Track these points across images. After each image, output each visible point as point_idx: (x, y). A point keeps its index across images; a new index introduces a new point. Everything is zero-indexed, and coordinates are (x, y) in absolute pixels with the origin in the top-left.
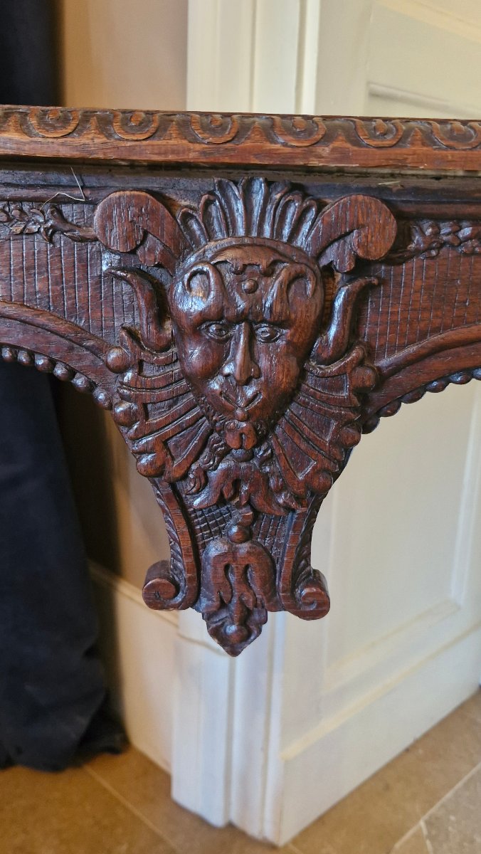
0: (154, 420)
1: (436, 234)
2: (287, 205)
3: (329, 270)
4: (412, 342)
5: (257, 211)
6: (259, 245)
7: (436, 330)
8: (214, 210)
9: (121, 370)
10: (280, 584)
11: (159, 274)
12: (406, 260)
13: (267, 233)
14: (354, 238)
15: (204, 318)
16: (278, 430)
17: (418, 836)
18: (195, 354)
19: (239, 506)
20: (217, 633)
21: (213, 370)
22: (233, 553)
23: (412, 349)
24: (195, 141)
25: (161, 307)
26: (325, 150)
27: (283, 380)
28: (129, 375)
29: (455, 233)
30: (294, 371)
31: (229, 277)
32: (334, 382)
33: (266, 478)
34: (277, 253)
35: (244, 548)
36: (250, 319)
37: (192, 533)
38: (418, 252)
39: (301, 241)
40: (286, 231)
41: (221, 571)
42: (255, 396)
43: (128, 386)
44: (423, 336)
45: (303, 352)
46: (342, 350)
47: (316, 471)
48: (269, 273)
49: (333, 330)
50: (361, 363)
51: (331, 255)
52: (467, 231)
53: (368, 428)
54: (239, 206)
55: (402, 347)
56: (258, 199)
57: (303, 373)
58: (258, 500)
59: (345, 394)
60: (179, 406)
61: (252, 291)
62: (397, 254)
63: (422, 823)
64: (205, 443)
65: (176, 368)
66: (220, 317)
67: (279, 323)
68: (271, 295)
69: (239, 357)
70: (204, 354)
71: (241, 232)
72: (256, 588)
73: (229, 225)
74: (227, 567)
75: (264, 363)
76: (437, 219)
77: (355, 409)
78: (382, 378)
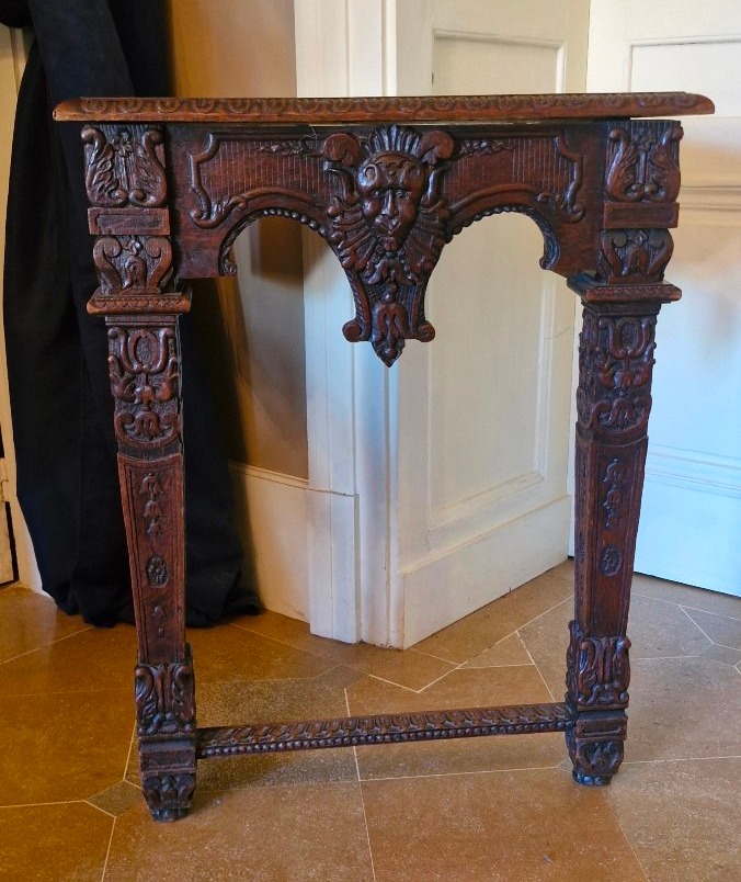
0: (350, 240)
1: (471, 145)
2: (406, 136)
3: (426, 164)
4: (465, 196)
5: (393, 140)
6: (395, 154)
7: (475, 191)
8: (375, 140)
9: (333, 216)
10: (411, 324)
11: (352, 171)
12: (459, 158)
13: (399, 149)
14: (436, 149)
15: (373, 189)
16: (407, 242)
17: (514, 638)
18: (368, 206)
19: (390, 282)
20: (380, 354)
21: (377, 212)
22: (387, 309)
23: (466, 199)
24: (367, 111)
25: (352, 184)
26: (422, 113)
27: (408, 215)
28: (338, 218)
29: (479, 145)
30: (414, 212)
31: (383, 169)
32: (431, 216)
33: (403, 266)
34: (403, 157)
35: (393, 306)
36: (394, 188)
37: (368, 299)
38: (463, 155)
39: (413, 152)
40: (407, 147)
41: (382, 318)
42: (397, 224)
43: (338, 223)
44: (469, 194)
45: (416, 203)
46: (434, 200)
47: (426, 261)
48: (400, 166)
49: (430, 190)
50: (443, 206)
51: (426, 158)
52: (484, 144)
53: (448, 241)
54: (386, 138)
55: (461, 199)
56: (394, 134)
57: (417, 212)
58: (399, 278)
59: (437, 222)
60: (362, 232)
61: (394, 174)
62: (455, 156)
63: (516, 632)
64: (373, 251)
65: (360, 214)
66: (380, 188)
67: (405, 189)
68: (402, 177)
69: (389, 205)
70: (373, 206)
71: (387, 149)
72: (399, 326)
73: (382, 145)
74: (385, 316)
75: (400, 208)
76: (471, 140)
77: (441, 229)
78: (453, 214)
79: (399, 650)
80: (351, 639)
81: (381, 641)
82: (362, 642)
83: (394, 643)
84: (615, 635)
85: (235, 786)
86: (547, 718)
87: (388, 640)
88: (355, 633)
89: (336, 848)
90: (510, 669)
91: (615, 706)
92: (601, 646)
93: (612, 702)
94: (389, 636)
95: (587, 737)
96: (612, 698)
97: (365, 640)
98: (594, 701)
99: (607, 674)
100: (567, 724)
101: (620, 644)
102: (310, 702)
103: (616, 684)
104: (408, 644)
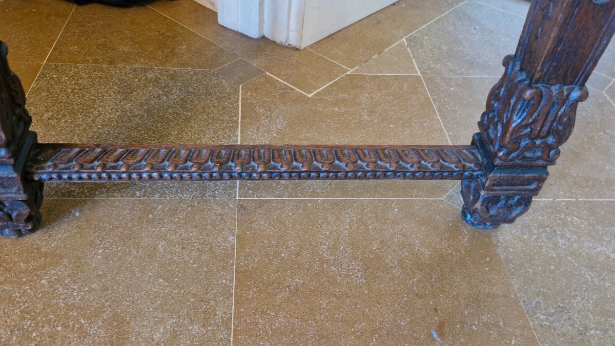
17: (401, 45)
63: (404, 39)
79: (297, 49)
80: (254, 33)
81: (280, 38)
82: (263, 38)
83: (293, 42)
84: (572, 83)
85: (101, 193)
86: (453, 166)
87: (288, 38)
88: (257, 28)
89: (194, 295)
90: (397, 77)
91: (540, 162)
92: (551, 96)
93: (538, 158)
94: (288, 34)
95: (496, 190)
96: (539, 154)
97: (266, 36)
98: (517, 156)
99: (546, 129)
100: (475, 173)
101: (575, 95)
102: (204, 97)
103: (551, 140)
104: (305, 43)
